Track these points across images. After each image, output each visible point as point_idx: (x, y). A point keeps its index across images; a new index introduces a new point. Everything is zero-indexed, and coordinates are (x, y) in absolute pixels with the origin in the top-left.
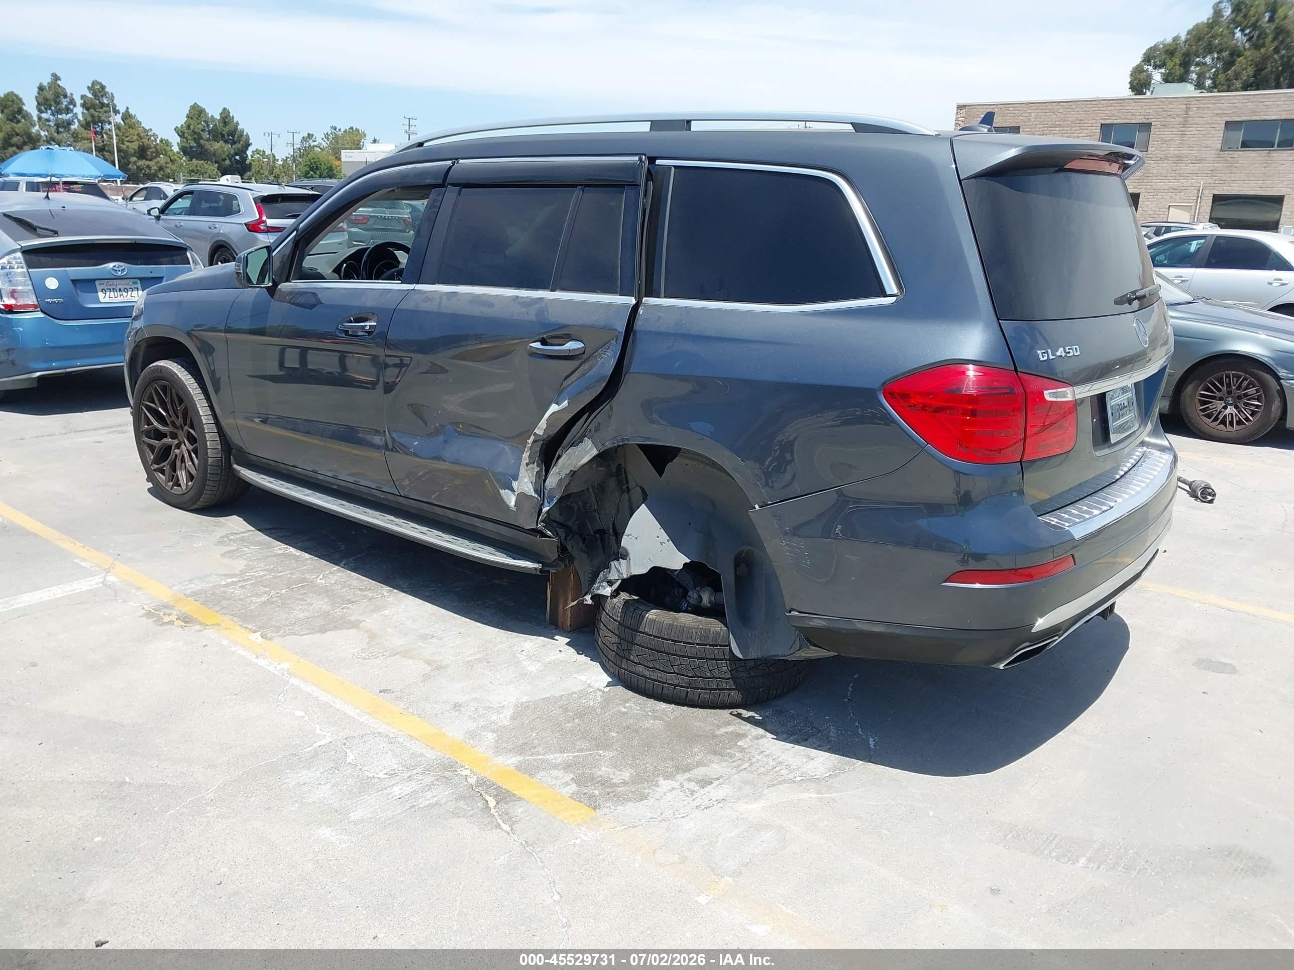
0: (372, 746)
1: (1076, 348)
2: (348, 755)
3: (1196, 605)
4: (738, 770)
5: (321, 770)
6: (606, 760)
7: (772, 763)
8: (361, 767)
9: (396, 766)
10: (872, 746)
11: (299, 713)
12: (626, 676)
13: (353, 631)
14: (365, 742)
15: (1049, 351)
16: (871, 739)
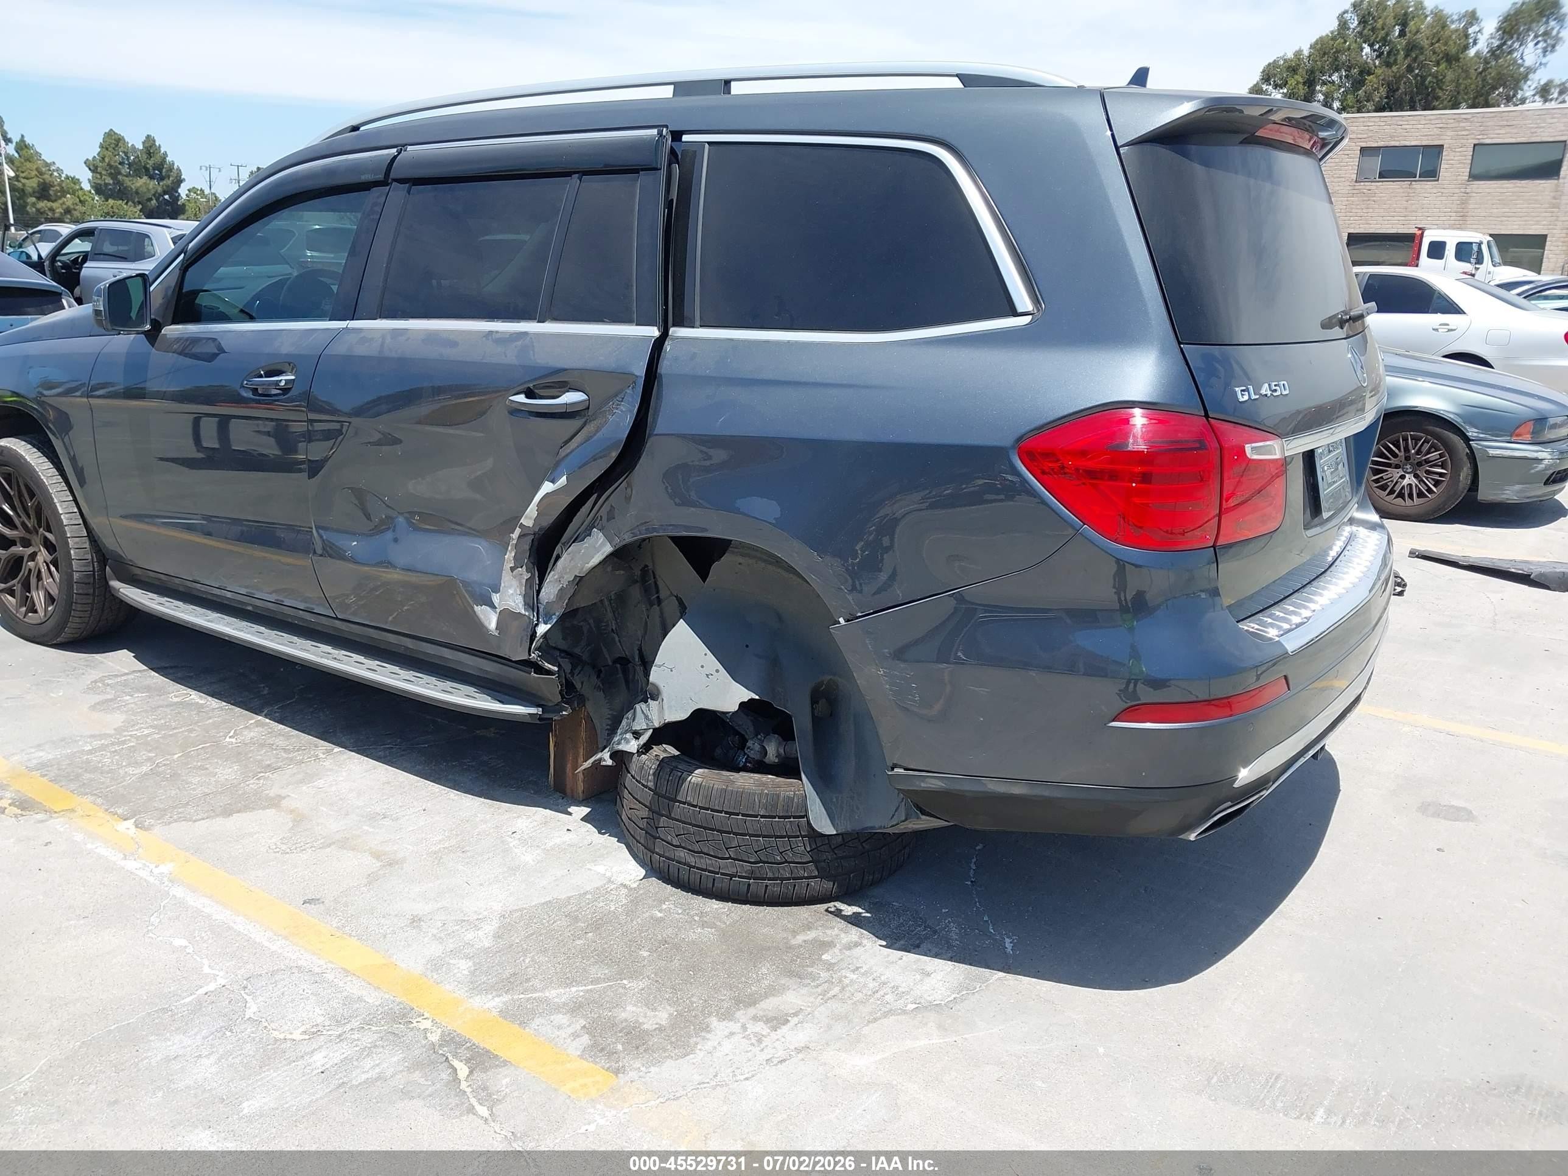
0: (286, 989)
1: (1284, 385)
2: (248, 1005)
3: (1406, 729)
4: (825, 998)
5: (204, 1033)
6: (633, 995)
7: (872, 985)
8: (266, 1024)
9: (320, 1020)
10: (1009, 950)
11: (179, 942)
12: (661, 864)
13: (271, 812)
14: (276, 981)
15: (1251, 388)
16: (1007, 940)
